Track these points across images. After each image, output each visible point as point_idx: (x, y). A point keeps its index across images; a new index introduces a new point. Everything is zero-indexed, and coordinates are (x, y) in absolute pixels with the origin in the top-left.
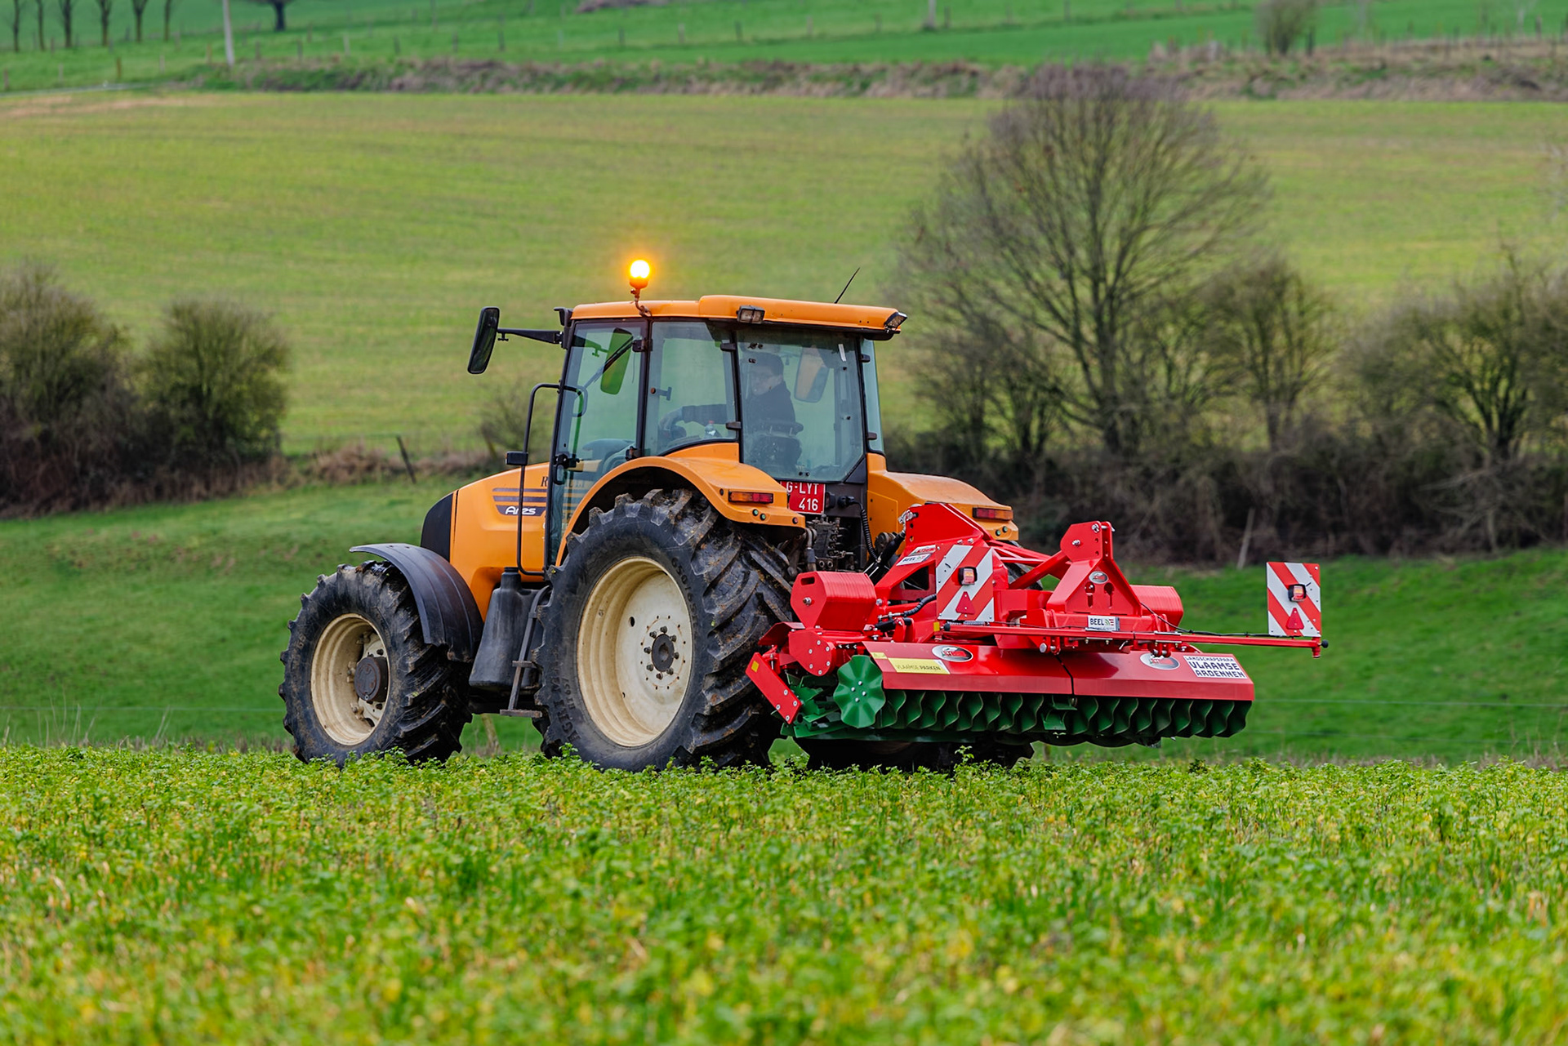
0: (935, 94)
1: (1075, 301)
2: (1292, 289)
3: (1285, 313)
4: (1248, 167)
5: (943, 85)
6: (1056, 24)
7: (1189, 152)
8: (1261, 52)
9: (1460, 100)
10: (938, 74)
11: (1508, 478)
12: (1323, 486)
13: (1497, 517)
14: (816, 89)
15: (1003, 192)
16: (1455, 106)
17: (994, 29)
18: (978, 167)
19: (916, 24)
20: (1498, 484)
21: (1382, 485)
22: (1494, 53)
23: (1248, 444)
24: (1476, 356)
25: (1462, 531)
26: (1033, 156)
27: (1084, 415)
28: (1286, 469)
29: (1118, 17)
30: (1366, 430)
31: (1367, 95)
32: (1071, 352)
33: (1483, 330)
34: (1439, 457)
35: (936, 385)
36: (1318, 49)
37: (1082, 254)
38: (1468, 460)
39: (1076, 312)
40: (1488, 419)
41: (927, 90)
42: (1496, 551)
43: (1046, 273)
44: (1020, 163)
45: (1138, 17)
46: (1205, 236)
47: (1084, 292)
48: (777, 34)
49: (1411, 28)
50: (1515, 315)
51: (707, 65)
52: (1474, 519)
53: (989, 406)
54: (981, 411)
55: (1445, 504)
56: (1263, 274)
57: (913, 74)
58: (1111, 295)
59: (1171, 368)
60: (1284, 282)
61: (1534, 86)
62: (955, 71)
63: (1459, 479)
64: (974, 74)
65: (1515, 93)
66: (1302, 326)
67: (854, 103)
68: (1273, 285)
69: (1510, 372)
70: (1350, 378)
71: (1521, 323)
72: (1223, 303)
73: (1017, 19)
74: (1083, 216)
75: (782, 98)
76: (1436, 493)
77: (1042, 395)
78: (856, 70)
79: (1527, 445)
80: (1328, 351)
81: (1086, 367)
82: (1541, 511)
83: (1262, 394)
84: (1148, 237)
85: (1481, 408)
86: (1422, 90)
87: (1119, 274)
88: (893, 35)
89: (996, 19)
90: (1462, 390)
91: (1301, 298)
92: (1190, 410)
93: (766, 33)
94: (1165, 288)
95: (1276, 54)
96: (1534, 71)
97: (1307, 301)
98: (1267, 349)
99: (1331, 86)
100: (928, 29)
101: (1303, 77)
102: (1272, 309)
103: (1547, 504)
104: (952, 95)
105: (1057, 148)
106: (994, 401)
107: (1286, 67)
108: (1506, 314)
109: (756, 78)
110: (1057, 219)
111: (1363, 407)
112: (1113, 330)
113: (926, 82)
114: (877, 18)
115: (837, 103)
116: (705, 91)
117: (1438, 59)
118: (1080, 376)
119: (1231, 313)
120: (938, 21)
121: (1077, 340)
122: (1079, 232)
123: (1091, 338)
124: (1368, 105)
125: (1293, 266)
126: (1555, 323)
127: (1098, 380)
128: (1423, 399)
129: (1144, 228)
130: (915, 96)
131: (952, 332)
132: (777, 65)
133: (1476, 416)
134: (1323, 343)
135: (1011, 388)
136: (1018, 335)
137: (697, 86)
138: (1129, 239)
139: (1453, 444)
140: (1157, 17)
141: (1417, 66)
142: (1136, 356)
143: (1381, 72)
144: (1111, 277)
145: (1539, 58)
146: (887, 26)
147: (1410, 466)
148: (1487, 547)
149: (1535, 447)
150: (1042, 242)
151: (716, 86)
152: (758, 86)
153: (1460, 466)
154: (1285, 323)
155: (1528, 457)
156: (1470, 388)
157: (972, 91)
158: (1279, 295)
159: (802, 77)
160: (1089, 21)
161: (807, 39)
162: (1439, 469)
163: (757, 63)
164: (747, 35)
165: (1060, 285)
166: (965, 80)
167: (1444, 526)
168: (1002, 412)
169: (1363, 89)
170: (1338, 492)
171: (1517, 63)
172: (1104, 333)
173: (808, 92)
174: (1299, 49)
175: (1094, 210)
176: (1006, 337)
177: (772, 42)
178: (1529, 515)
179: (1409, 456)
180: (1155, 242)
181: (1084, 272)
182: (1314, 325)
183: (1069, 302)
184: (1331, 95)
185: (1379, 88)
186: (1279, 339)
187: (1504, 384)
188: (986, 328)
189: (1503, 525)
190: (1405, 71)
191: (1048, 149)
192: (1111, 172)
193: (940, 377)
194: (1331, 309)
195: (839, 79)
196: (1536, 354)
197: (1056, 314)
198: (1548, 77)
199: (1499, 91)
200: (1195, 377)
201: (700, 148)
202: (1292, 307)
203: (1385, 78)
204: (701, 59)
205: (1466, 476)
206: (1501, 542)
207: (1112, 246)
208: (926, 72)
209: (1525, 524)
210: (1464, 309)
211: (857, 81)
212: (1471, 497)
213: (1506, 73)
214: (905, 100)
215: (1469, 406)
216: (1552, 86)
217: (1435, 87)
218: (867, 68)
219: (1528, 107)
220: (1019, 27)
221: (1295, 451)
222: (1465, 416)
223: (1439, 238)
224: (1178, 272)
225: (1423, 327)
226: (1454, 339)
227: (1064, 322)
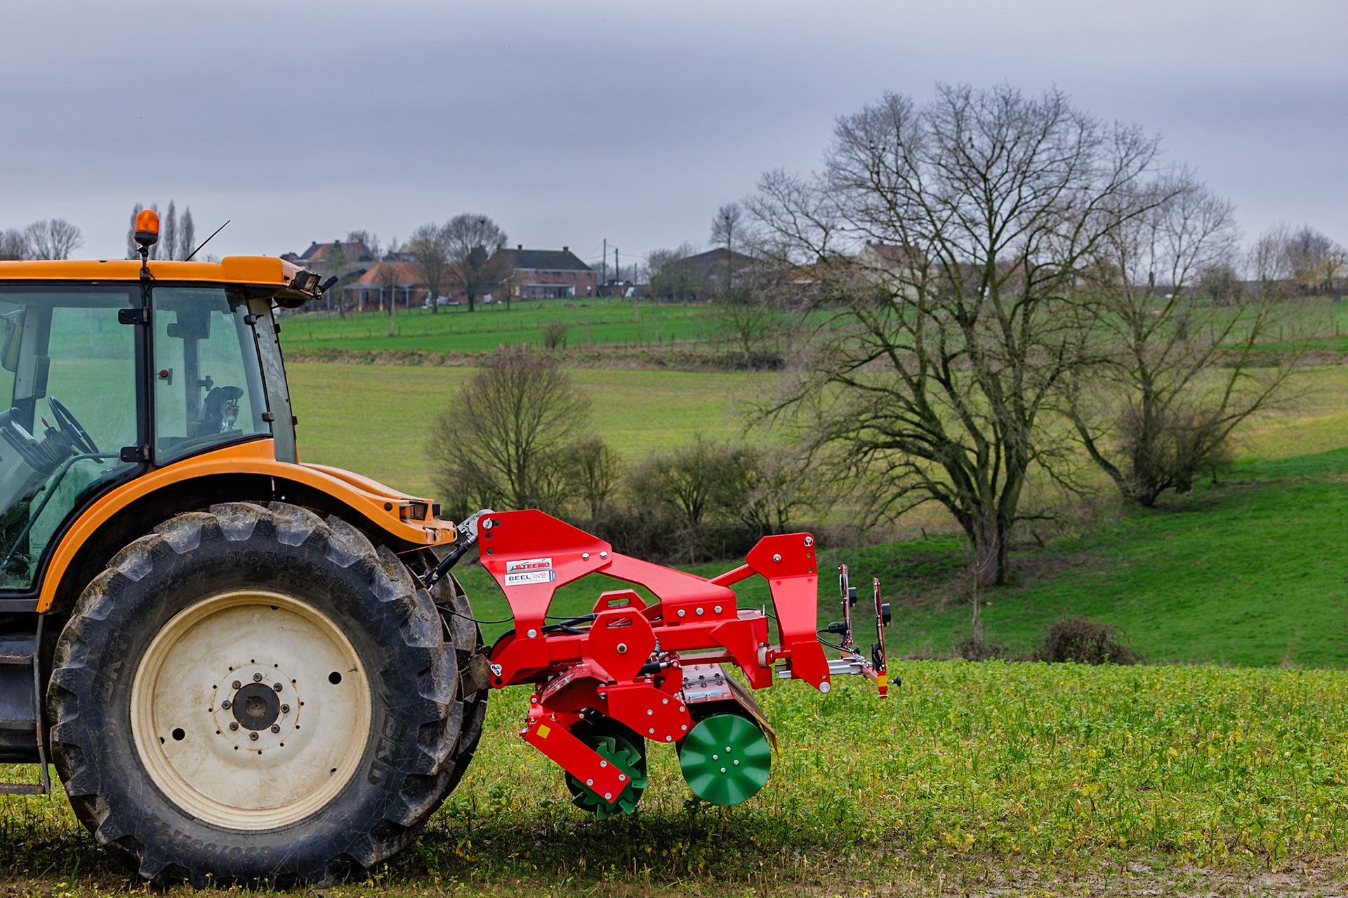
0: (403, 364)
1: (509, 455)
2: (603, 450)
3: (600, 461)
4: (583, 398)
5: (407, 360)
6: (446, 334)
7: (558, 392)
8: (544, 348)
9: (633, 370)
10: (405, 355)
11: (699, 533)
12: (618, 536)
13: (694, 550)
14: (352, 361)
15: (479, 409)
16: (631, 372)
17: (420, 336)
18: (468, 398)
19: (386, 333)
20: (694, 535)
21: (644, 536)
22: (646, 350)
23: (584, 517)
24: (686, 481)
25: (679, 556)
26: (491, 393)
27: (512, 504)
28: (602, 528)
29: (473, 332)
30: (635, 512)
31: (592, 367)
32: (506, 477)
33: (687, 470)
34: (669, 524)
35: (447, 490)
36: (568, 346)
37: (512, 435)
38: (681, 525)
39: (509, 460)
40: (688, 506)
41: (401, 362)
42: (694, 564)
43: (497, 443)
44: (486, 396)
45: (481, 332)
46: (564, 428)
47: (512, 451)
48: (327, 337)
49: (607, 339)
50: (701, 463)
51: (303, 350)
52: (685, 550)
53: (470, 499)
54: (466, 501)
55: (671, 544)
56: (591, 444)
57: (394, 355)
58: (524, 452)
59: (549, 484)
60: (600, 448)
61: (664, 364)
62: (412, 354)
63: (678, 533)
64: (421, 355)
65: (657, 367)
66: (607, 467)
67: (369, 368)
68: (595, 450)
69: (697, 488)
70: (630, 489)
71: (704, 467)
72: (573, 458)
73: (429, 332)
74: (512, 418)
75: (337, 365)
76: (667, 539)
77: (493, 495)
78: (369, 353)
79: (706, 518)
80: (617, 478)
81: (513, 484)
82: (713, 547)
83: (590, 496)
84: (540, 428)
85: (685, 502)
86: (616, 365)
87: (527, 444)
88: (376, 338)
89: (419, 332)
90: (677, 495)
91: (607, 455)
92: (559, 501)
93: (321, 336)
94: (547, 450)
95: (551, 349)
96: (664, 358)
97: (609, 457)
98: (592, 476)
99: (576, 363)
100: (391, 335)
101: (564, 359)
102: (595, 459)
103: (716, 544)
104: (412, 364)
105: (502, 389)
106: (473, 498)
107: (556, 355)
108: (697, 463)
109: (326, 356)
110: (502, 421)
111: (634, 501)
112: (524, 467)
113: (399, 358)
114: (370, 331)
115: (362, 367)
116: (303, 362)
117: (622, 352)
118: (510, 487)
119: (577, 461)
120: (396, 333)
121: (509, 472)
122: (511, 426)
123: (515, 471)
124: (594, 371)
125: (604, 441)
126: (719, 467)
127: (517, 489)
128: (661, 498)
129: (538, 424)
130: (395, 365)
131: (455, 467)
132: (334, 350)
133: (683, 506)
134: (615, 475)
135: (480, 492)
136: (483, 468)
137: (300, 359)
138: (532, 430)
139: (675, 518)
140: (489, 332)
141: (613, 355)
142: (534, 478)
143: (598, 357)
144: (524, 445)
145: (666, 352)
146: (373, 334)
147: (656, 527)
148: (690, 562)
149: (708, 519)
150: (495, 430)
151: (307, 359)
152: (326, 359)
153: (678, 527)
154: (600, 465)
155: (705, 524)
156: (681, 494)
157: (420, 363)
158: (598, 453)
159: (345, 356)
160: (460, 333)
161: (340, 339)
162: (669, 530)
163: (326, 349)
164: (314, 337)
165: (502, 448)
166: (417, 358)
167: (671, 553)
168: (476, 502)
169: (590, 364)
170: (624, 538)
171: (657, 354)
172: (521, 469)
173: (348, 362)
174: (559, 346)
175: (517, 417)
176: (479, 469)
177: (325, 340)
178: (708, 549)
179: (656, 524)
180: (543, 430)
181: (512, 442)
182: (612, 467)
183: (506, 455)
184: (576, 367)
185: (597, 364)
186: (597, 473)
187: (695, 493)
188: (471, 466)
189: (697, 553)
190: (608, 357)
191: (498, 391)
192: (525, 399)
193: (449, 487)
194: (620, 460)
195: (362, 357)
196: (710, 481)
197: (501, 461)
198: (670, 360)
199: (649, 366)
200: (560, 487)
201: (306, 386)
202: (603, 458)
203: (599, 360)
204: (301, 347)
205: (680, 532)
206: (696, 560)
207: (524, 433)
208: (399, 354)
209: (705, 551)
210: (679, 461)
211: (370, 358)
212: (683, 541)
213: (652, 359)
214: (390, 367)
215: (680, 502)
216: (672, 364)
217: (621, 364)
218: (374, 353)
219: (663, 373)
220: (430, 335)
221: (606, 521)
222: (679, 507)
223: (635, 429)
224: (552, 443)
225: (663, 469)
226: (674, 473)
227: (504, 464)
